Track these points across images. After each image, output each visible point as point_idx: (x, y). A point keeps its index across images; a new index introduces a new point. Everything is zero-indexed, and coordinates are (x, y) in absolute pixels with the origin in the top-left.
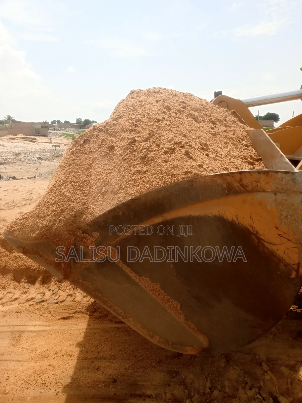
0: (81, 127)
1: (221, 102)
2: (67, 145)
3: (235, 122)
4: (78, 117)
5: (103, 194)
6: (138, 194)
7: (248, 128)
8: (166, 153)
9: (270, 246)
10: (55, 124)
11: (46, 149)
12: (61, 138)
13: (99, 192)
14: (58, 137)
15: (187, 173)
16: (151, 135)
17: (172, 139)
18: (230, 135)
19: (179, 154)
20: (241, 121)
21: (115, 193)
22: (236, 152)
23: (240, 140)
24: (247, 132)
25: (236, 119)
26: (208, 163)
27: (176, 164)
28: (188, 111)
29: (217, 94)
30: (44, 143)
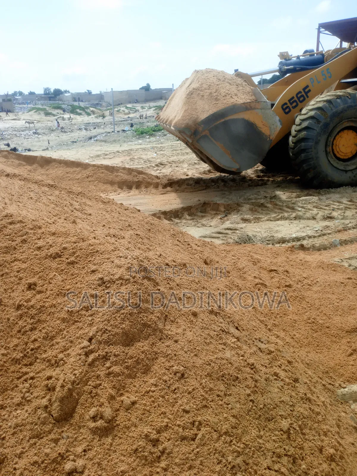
0: (50, 99)
1: (238, 75)
2: (39, 121)
3: (246, 85)
4: (46, 87)
5: (204, 112)
6: (216, 111)
7: (252, 88)
8: (224, 97)
9: (260, 129)
10: (17, 96)
11: (17, 127)
12: (30, 113)
13: (202, 111)
14: (26, 112)
15: (232, 103)
16: (217, 90)
17: (225, 92)
18: (244, 91)
19: (228, 97)
20: (249, 85)
21: (208, 111)
22: (247, 97)
23: (249, 93)
24: (252, 89)
25: (246, 84)
26: (238, 100)
27: (228, 100)
28: (227, 80)
29: (236, 71)
30: (11, 120)
